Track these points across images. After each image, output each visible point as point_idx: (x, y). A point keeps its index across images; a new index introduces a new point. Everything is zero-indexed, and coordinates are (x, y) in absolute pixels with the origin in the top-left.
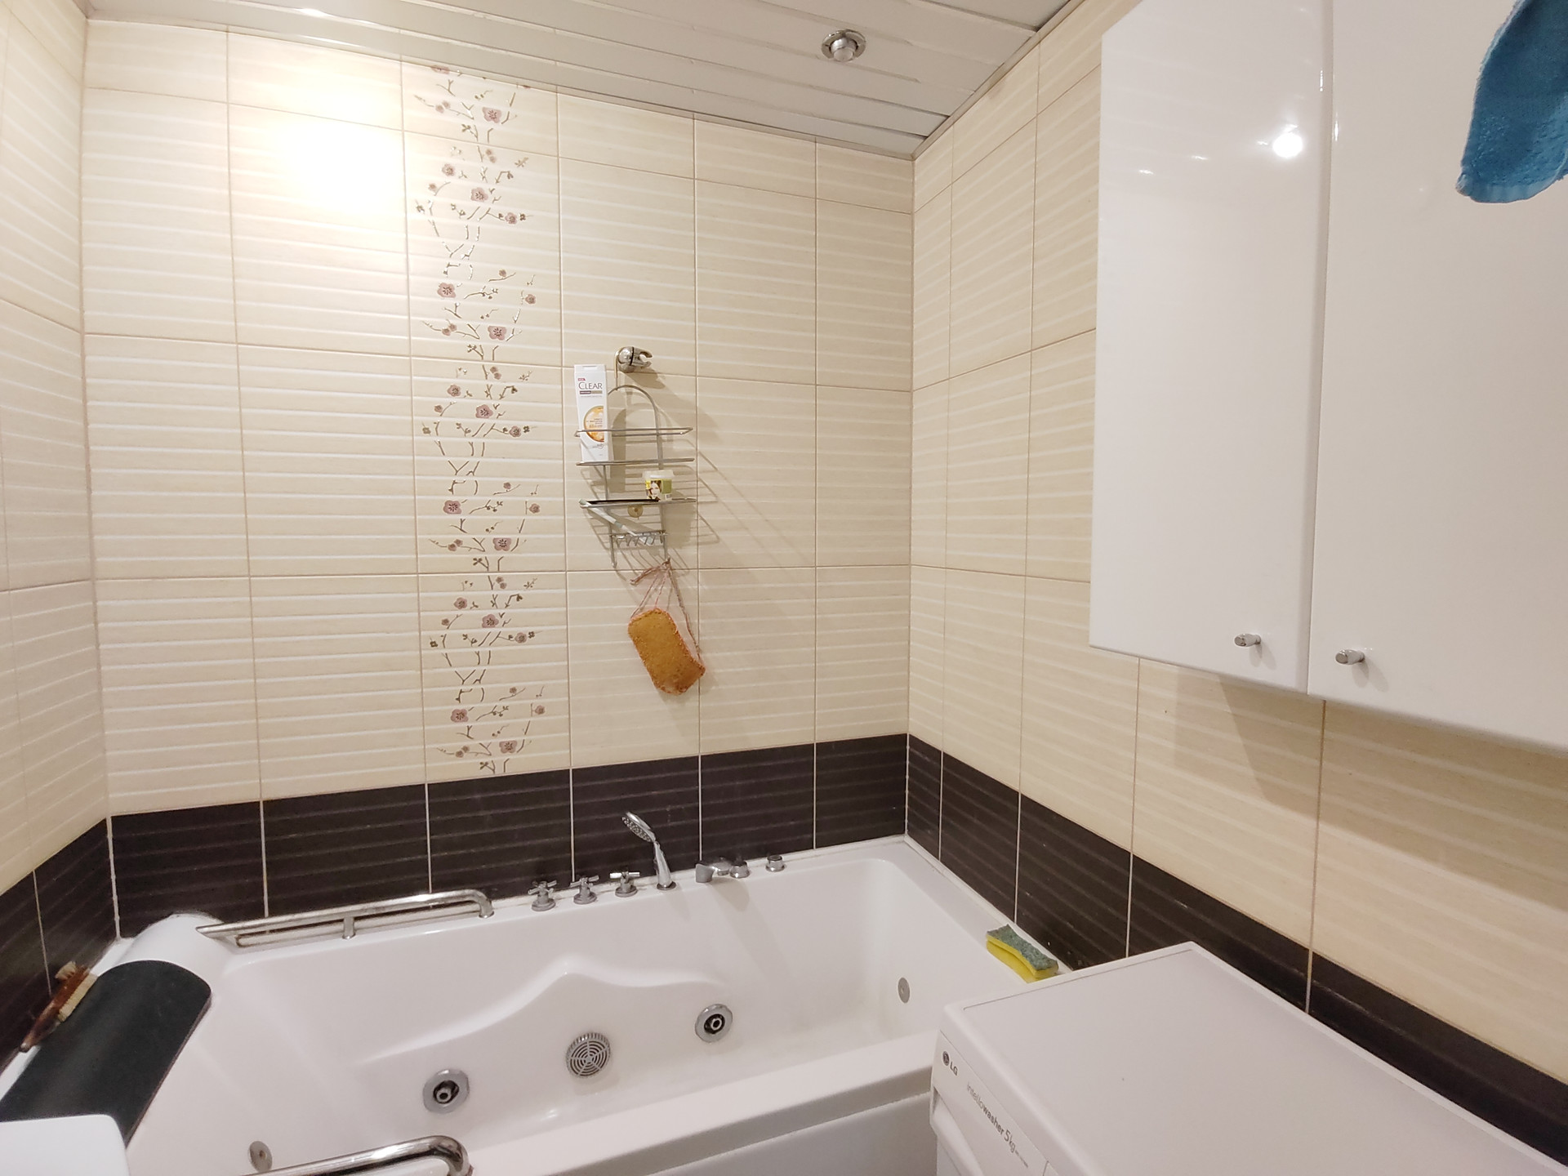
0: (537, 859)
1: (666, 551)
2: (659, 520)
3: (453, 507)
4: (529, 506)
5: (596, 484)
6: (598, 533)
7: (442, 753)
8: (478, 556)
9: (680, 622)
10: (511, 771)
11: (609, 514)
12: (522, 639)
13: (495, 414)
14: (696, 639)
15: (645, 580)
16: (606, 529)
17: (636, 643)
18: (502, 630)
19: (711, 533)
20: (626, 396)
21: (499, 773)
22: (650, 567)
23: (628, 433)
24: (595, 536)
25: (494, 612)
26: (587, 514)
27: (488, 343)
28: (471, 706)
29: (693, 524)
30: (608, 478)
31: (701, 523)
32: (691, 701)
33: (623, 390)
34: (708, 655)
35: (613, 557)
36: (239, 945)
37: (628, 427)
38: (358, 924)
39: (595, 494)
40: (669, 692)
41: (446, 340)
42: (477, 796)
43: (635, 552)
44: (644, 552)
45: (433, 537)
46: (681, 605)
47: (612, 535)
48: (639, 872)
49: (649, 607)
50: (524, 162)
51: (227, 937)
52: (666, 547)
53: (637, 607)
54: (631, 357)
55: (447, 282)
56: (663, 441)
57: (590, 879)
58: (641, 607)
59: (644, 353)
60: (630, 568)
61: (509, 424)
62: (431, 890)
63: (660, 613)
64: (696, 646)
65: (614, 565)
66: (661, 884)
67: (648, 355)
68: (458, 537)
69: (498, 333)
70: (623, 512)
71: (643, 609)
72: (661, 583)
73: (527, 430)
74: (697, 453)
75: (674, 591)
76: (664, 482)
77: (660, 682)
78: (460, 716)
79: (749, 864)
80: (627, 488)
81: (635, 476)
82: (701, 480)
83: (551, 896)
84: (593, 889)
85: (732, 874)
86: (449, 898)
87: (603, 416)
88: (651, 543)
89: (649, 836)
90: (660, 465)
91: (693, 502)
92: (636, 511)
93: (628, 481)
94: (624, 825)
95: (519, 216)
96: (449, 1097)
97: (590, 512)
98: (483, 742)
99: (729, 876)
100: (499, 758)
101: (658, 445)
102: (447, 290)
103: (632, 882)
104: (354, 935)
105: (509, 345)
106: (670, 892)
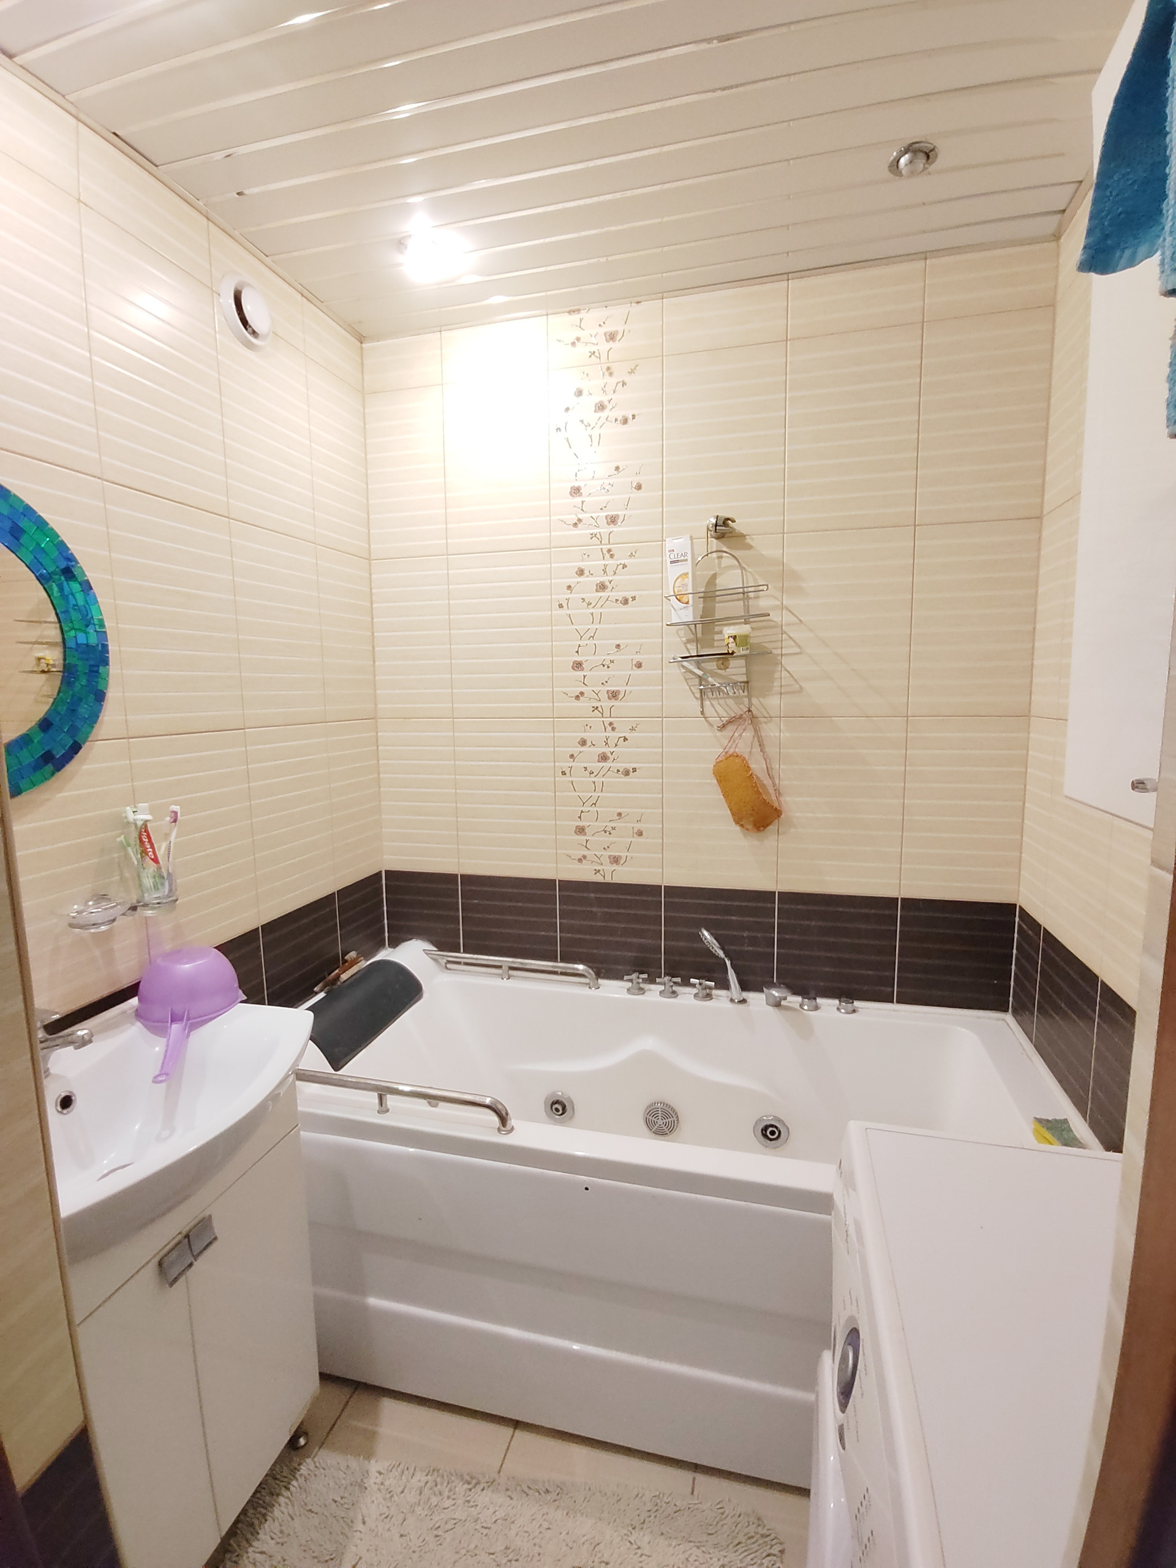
0: (635, 954)
1: (750, 700)
2: (745, 672)
3: (578, 666)
4: (634, 663)
5: (689, 641)
6: (690, 684)
7: (568, 858)
8: (596, 705)
9: (757, 766)
10: (617, 879)
11: (699, 668)
12: (627, 773)
13: (610, 588)
14: (777, 782)
15: (731, 728)
16: (697, 681)
17: (719, 782)
18: (612, 765)
19: (793, 682)
20: (717, 561)
21: (608, 880)
22: (734, 715)
23: (718, 593)
24: (688, 687)
25: (607, 750)
26: (682, 669)
27: (605, 530)
28: (588, 824)
29: (777, 675)
30: (699, 635)
31: (784, 674)
32: (770, 839)
33: (715, 555)
34: (788, 799)
35: (702, 707)
36: (446, 968)
37: (718, 589)
38: (511, 972)
39: (688, 650)
40: (748, 829)
41: (575, 532)
42: (592, 895)
43: (722, 702)
44: (730, 702)
45: (564, 690)
46: (761, 751)
47: (702, 687)
48: (713, 983)
49: (732, 751)
50: (635, 369)
51: (440, 960)
52: (749, 697)
53: (722, 750)
54: (716, 525)
55: (576, 484)
56: (749, 598)
57: (675, 980)
58: (726, 750)
59: (728, 519)
60: (716, 715)
61: (620, 595)
62: (559, 960)
63: (737, 756)
64: (775, 790)
65: (702, 713)
66: (733, 998)
67: (733, 521)
68: (582, 689)
69: (613, 520)
70: (712, 666)
71: (726, 753)
72: (744, 730)
73: (634, 598)
74: (783, 607)
75: (756, 738)
76: (740, 636)
77: (738, 820)
78: (581, 830)
79: (819, 1001)
80: (716, 644)
81: (721, 632)
82: (785, 633)
83: (642, 985)
84: (675, 988)
85: (801, 1006)
86: (570, 968)
87: (689, 581)
88: (735, 693)
89: (721, 954)
90: (743, 620)
91: (778, 655)
92: (723, 664)
93: (717, 637)
94: (699, 939)
95: (631, 417)
96: (561, 1112)
97: (683, 666)
98: (596, 853)
99: (797, 1006)
100: (608, 868)
101: (744, 603)
102: (576, 491)
103: (708, 991)
104: (509, 978)
105: (621, 529)
106: (741, 1006)
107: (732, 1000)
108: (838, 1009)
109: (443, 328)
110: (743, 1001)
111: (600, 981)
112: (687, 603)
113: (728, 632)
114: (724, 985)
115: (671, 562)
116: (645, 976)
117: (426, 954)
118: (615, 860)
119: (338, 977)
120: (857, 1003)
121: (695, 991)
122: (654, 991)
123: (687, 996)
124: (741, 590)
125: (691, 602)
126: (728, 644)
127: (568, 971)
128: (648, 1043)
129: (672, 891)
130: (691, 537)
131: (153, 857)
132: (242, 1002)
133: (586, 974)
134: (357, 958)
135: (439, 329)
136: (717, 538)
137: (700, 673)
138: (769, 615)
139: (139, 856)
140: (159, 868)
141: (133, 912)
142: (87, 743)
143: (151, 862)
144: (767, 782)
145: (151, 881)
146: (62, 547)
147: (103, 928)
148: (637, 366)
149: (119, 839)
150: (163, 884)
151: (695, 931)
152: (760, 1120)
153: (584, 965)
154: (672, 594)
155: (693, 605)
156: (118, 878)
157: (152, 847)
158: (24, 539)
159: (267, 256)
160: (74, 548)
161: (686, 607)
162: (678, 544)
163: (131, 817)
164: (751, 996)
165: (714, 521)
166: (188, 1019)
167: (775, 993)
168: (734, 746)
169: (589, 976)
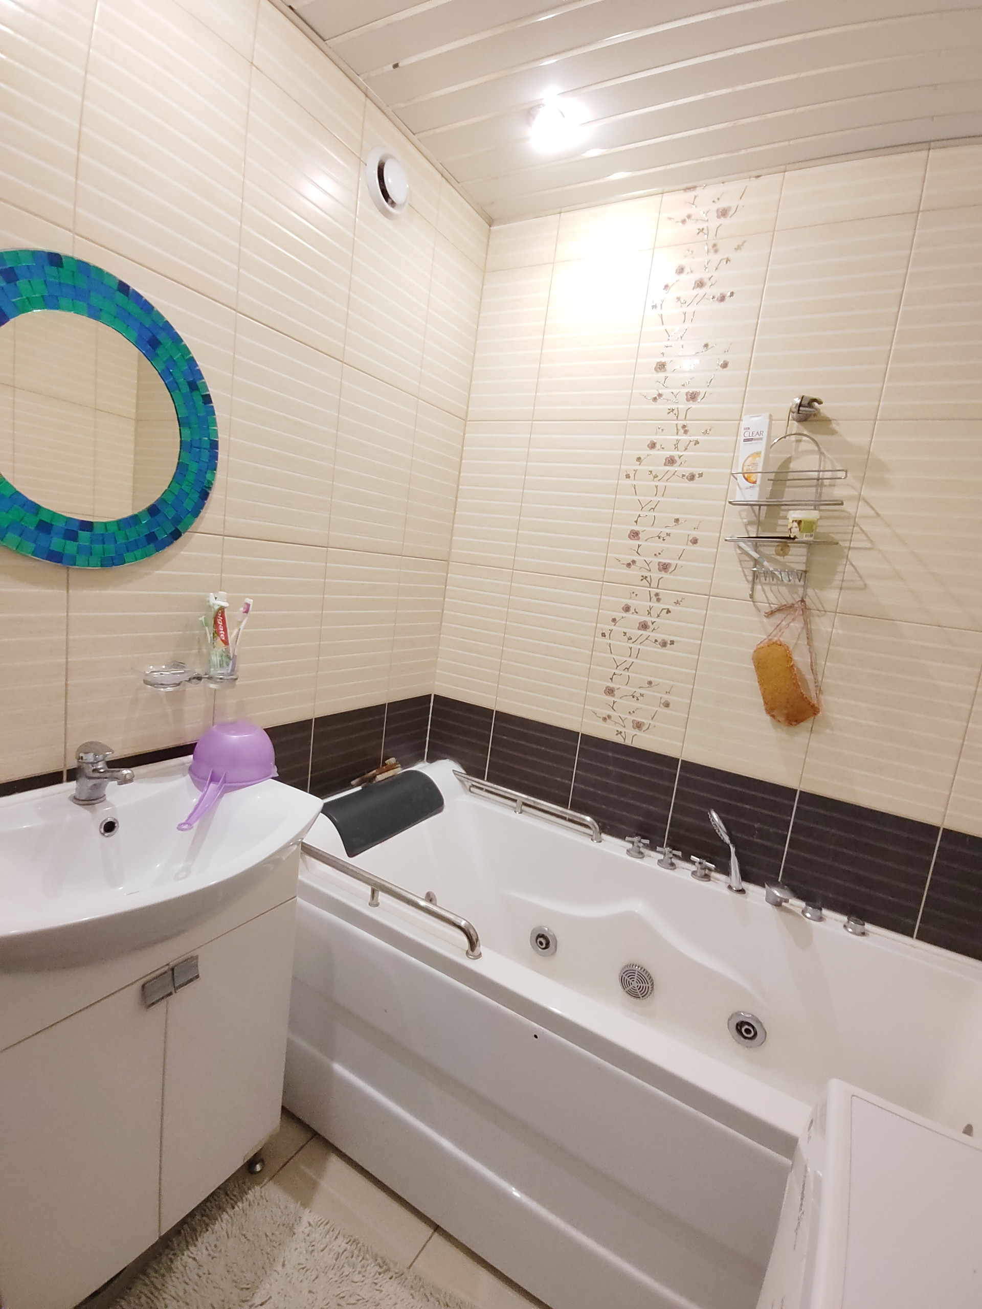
0: (641, 819)
1: (805, 591)
2: (805, 561)
3: (635, 535)
4: (690, 538)
5: (750, 523)
6: (744, 566)
7: (594, 715)
8: (645, 574)
9: (801, 659)
10: (637, 744)
11: (756, 551)
12: (664, 644)
13: (678, 463)
14: (820, 679)
15: (779, 617)
16: (752, 563)
17: (757, 667)
18: (651, 634)
19: (858, 579)
20: (794, 444)
21: (628, 742)
22: (785, 603)
23: (791, 476)
24: (741, 569)
25: (649, 619)
26: (737, 549)
27: (683, 406)
28: (618, 686)
29: (840, 569)
30: (762, 518)
31: (849, 568)
32: (801, 736)
33: (793, 438)
34: (828, 698)
35: (753, 589)
36: (470, 790)
38: (524, 808)
39: (748, 532)
40: (779, 721)
41: (654, 406)
42: (610, 754)
43: (774, 588)
44: (783, 589)
45: (618, 556)
46: (808, 644)
47: (755, 569)
48: (714, 866)
49: (776, 639)
50: (742, 245)
51: (466, 783)
52: (805, 587)
53: (765, 637)
54: (800, 405)
55: (663, 360)
56: (822, 485)
57: (675, 852)
58: (770, 637)
59: (815, 400)
60: (766, 601)
61: (687, 471)
62: (569, 807)
63: (780, 645)
64: (816, 686)
65: (752, 596)
66: (732, 885)
67: (820, 403)
68: (634, 558)
69: (693, 397)
70: (770, 550)
71: (770, 640)
72: (794, 620)
73: (701, 475)
74: (859, 498)
75: (805, 631)
76: (805, 522)
77: (771, 709)
78: (610, 691)
79: (825, 912)
80: (778, 529)
81: (786, 518)
82: (858, 525)
83: (642, 850)
84: (674, 861)
85: (804, 912)
86: (577, 817)
87: (760, 461)
88: (790, 581)
89: (727, 839)
90: (813, 507)
91: (845, 547)
92: (782, 550)
93: (780, 522)
94: (707, 819)
95: (729, 294)
96: (544, 946)
97: (740, 547)
98: (621, 716)
99: (799, 911)
100: (630, 731)
101: (817, 490)
102: (661, 367)
103: (707, 872)
104: (521, 813)
105: (699, 406)
106: (739, 896)
107: (730, 887)
108: (845, 926)
109: (563, 209)
110: (742, 891)
111: (604, 836)
112: (755, 482)
113: (793, 516)
114: (726, 871)
115: (745, 440)
116: (647, 842)
117: (455, 774)
118: (638, 726)
119: (374, 776)
120: (868, 926)
121: (694, 868)
122: (652, 860)
123: (685, 871)
124: (815, 475)
125: (758, 483)
126: (790, 529)
127: (575, 819)
128: (637, 906)
129: (688, 766)
130: (771, 416)
131: (223, 639)
132: (273, 778)
133: (591, 826)
134: (395, 764)
135: (559, 210)
136: (800, 421)
137: (756, 555)
138: (842, 504)
139: (212, 635)
140: (227, 651)
141: (198, 681)
142: (187, 533)
143: (221, 642)
144: (809, 677)
145: (219, 659)
146: (192, 362)
147: (169, 689)
148: (744, 242)
149: (200, 619)
150: (228, 665)
151: (706, 810)
152: (738, 1014)
153: (591, 817)
154: (741, 471)
155: (760, 486)
156: (195, 651)
157: (225, 630)
158: (159, 351)
159: (414, 134)
160: (202, 365)
161: (753, 487)
162: (755, 422)
163: (212, 601)
164: (750, 888)
165: (798, 401)
166: (225, 782)
167: (777, 892)
168: (780, 634)
169: (594, 829)
